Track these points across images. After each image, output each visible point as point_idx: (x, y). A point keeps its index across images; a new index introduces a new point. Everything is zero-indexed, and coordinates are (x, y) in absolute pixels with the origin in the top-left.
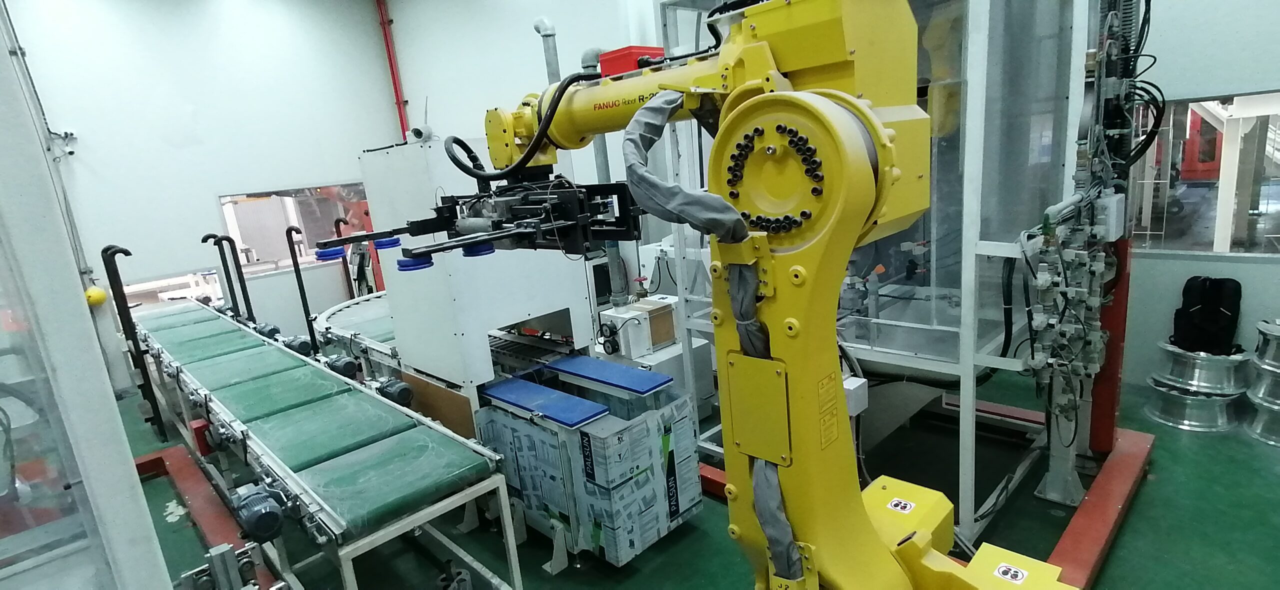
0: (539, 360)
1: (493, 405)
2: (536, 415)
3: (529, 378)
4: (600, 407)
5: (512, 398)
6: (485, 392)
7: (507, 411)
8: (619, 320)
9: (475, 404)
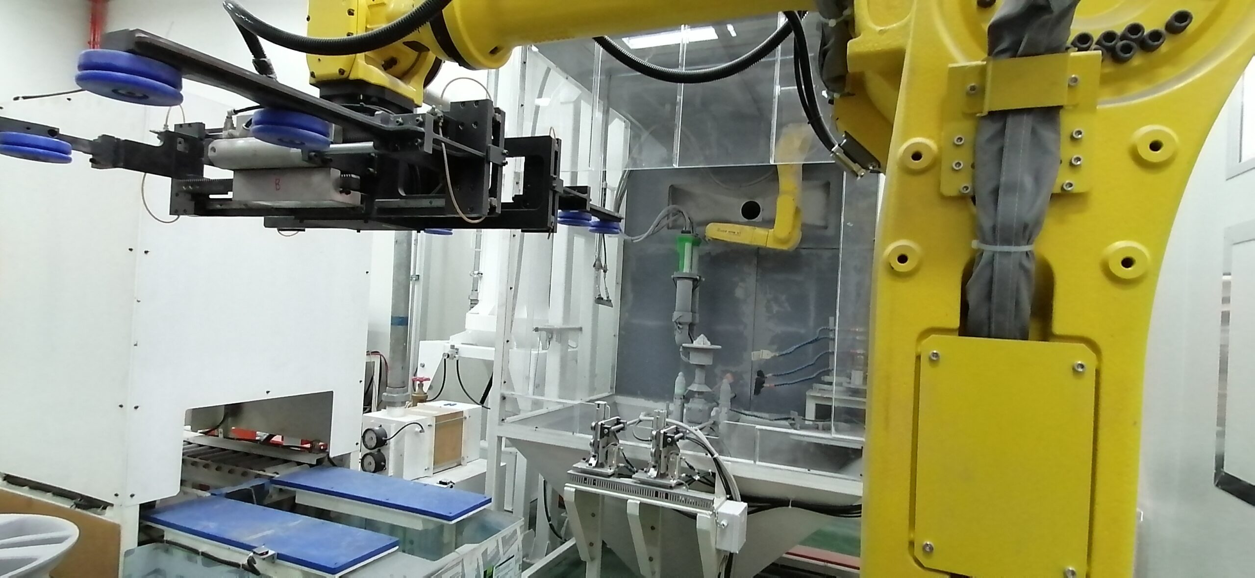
0: (261, 472)
1: (168, 542)
2: (262, 554)
3: (244, 496)
4: (384, 539)
5: (211, 527)
6: (156, 516)
7: (196, 552)
8: (393, 425)
9: (130, 537)
